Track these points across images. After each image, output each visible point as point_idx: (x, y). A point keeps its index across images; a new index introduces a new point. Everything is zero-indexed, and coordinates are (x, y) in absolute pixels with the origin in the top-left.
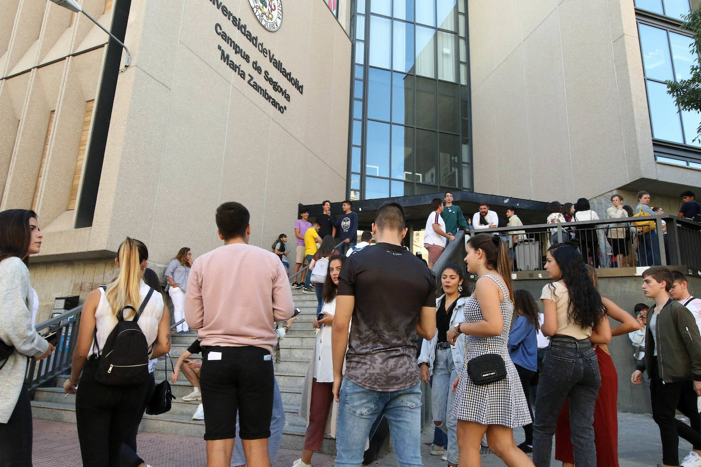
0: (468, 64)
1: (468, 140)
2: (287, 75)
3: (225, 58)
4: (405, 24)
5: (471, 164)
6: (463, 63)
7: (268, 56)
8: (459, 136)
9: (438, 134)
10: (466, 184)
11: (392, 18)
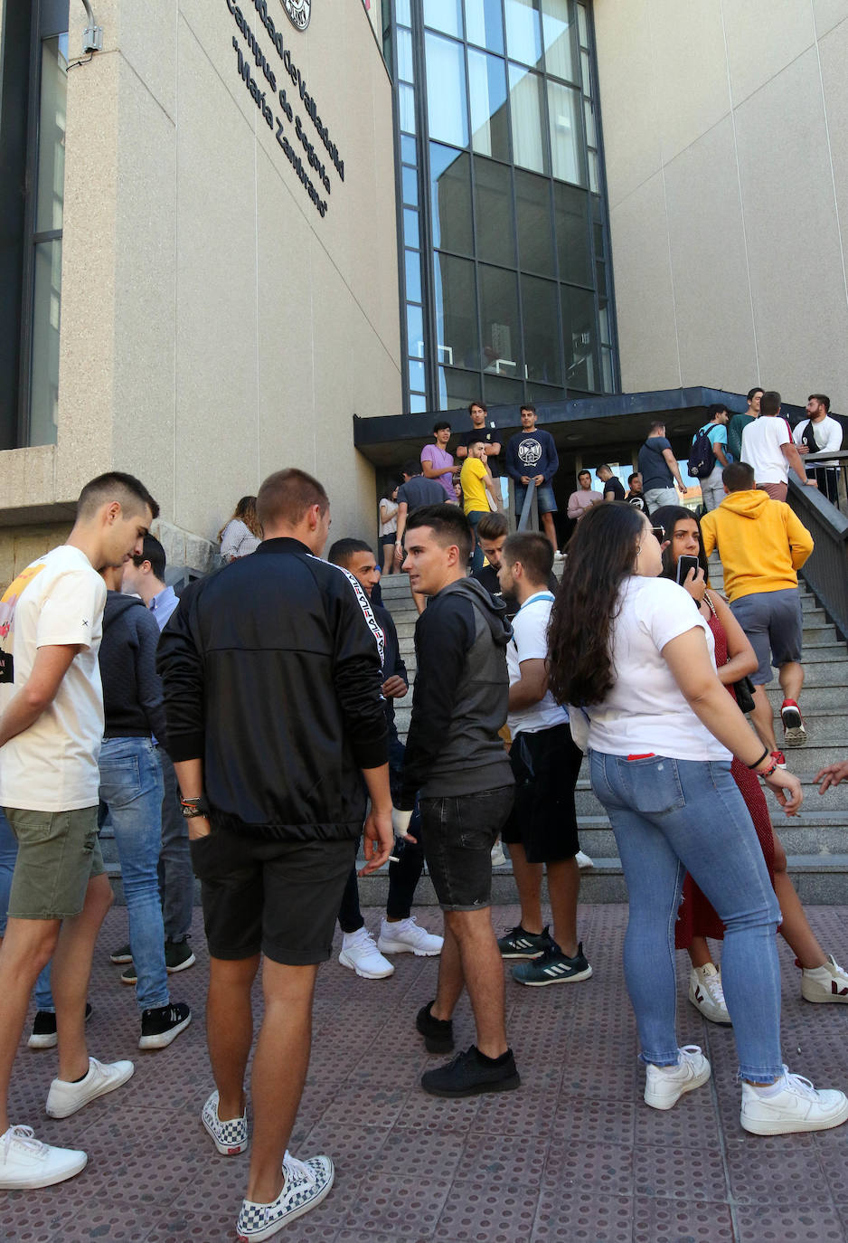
0: (600, 151)
1: (608, 302)
2: (323, 134)
3: (243, 70)
4: (484, 57)
5: (614, 348)
6: (593, 149)
7: (298, 85)
8: (593, 291)
9: (559, 286)
10: (607, 387)
11: (464, 43)
